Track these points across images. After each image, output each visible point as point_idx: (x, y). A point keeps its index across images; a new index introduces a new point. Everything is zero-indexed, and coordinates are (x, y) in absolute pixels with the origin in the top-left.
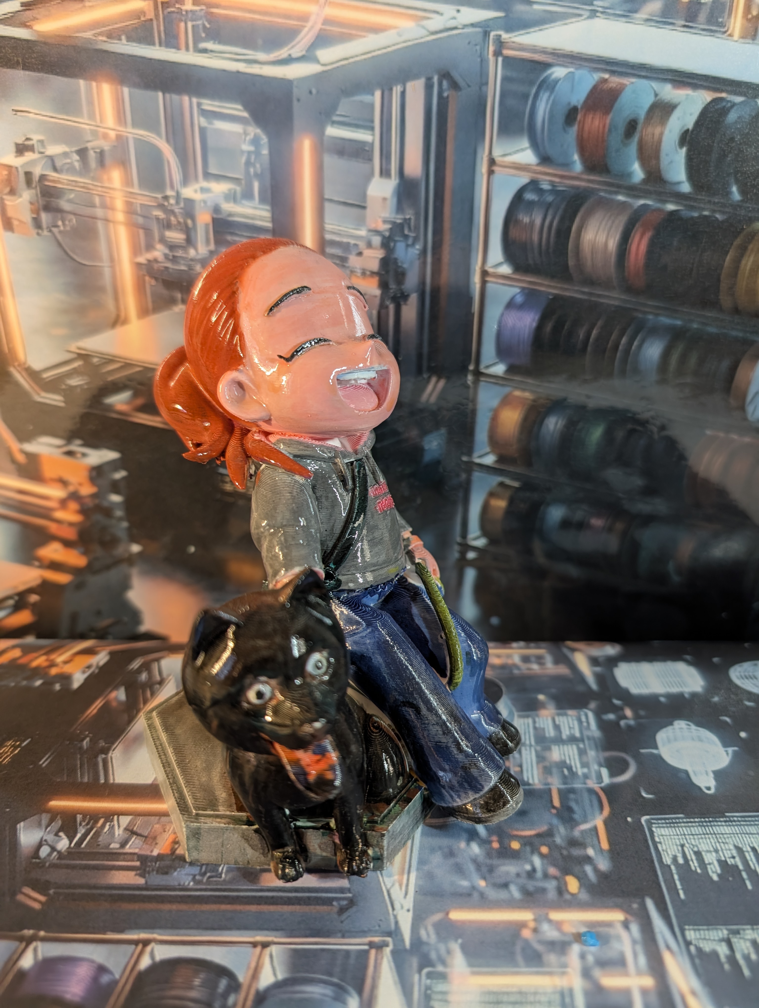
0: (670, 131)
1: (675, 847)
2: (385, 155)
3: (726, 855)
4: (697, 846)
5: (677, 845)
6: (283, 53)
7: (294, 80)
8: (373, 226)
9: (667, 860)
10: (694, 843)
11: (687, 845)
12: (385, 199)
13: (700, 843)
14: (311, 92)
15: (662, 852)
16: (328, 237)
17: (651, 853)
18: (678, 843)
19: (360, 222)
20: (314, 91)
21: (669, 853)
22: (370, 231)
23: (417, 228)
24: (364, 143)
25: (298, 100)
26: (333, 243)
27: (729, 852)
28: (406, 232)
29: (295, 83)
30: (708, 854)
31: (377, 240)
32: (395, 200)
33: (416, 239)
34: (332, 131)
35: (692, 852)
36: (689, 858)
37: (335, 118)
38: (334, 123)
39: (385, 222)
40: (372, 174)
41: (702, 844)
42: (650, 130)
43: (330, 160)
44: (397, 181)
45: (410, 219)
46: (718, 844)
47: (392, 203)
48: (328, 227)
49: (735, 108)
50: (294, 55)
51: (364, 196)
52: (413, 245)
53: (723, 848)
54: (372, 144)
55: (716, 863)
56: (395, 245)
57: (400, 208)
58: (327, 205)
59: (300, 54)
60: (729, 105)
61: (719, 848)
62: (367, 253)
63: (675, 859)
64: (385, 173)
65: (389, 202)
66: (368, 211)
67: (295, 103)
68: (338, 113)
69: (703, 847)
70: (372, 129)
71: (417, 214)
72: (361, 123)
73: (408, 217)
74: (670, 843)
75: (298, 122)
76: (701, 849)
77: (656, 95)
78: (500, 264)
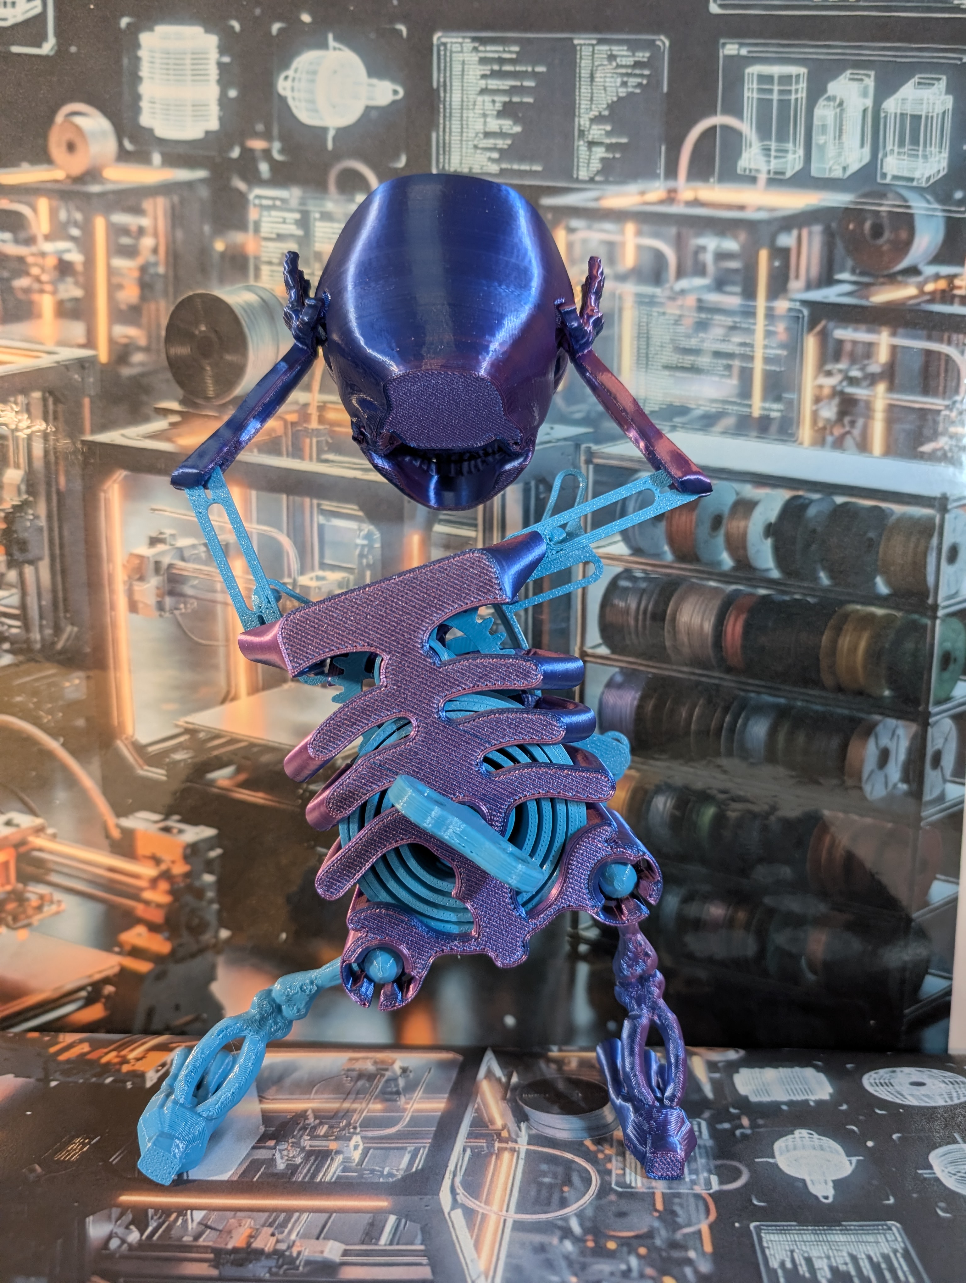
0: (755, 525)
42: (735, 523)
49: (813, 505)
54: (476, 538)
60: (807, 501)
77: (737, 494)
78: (598, 646)
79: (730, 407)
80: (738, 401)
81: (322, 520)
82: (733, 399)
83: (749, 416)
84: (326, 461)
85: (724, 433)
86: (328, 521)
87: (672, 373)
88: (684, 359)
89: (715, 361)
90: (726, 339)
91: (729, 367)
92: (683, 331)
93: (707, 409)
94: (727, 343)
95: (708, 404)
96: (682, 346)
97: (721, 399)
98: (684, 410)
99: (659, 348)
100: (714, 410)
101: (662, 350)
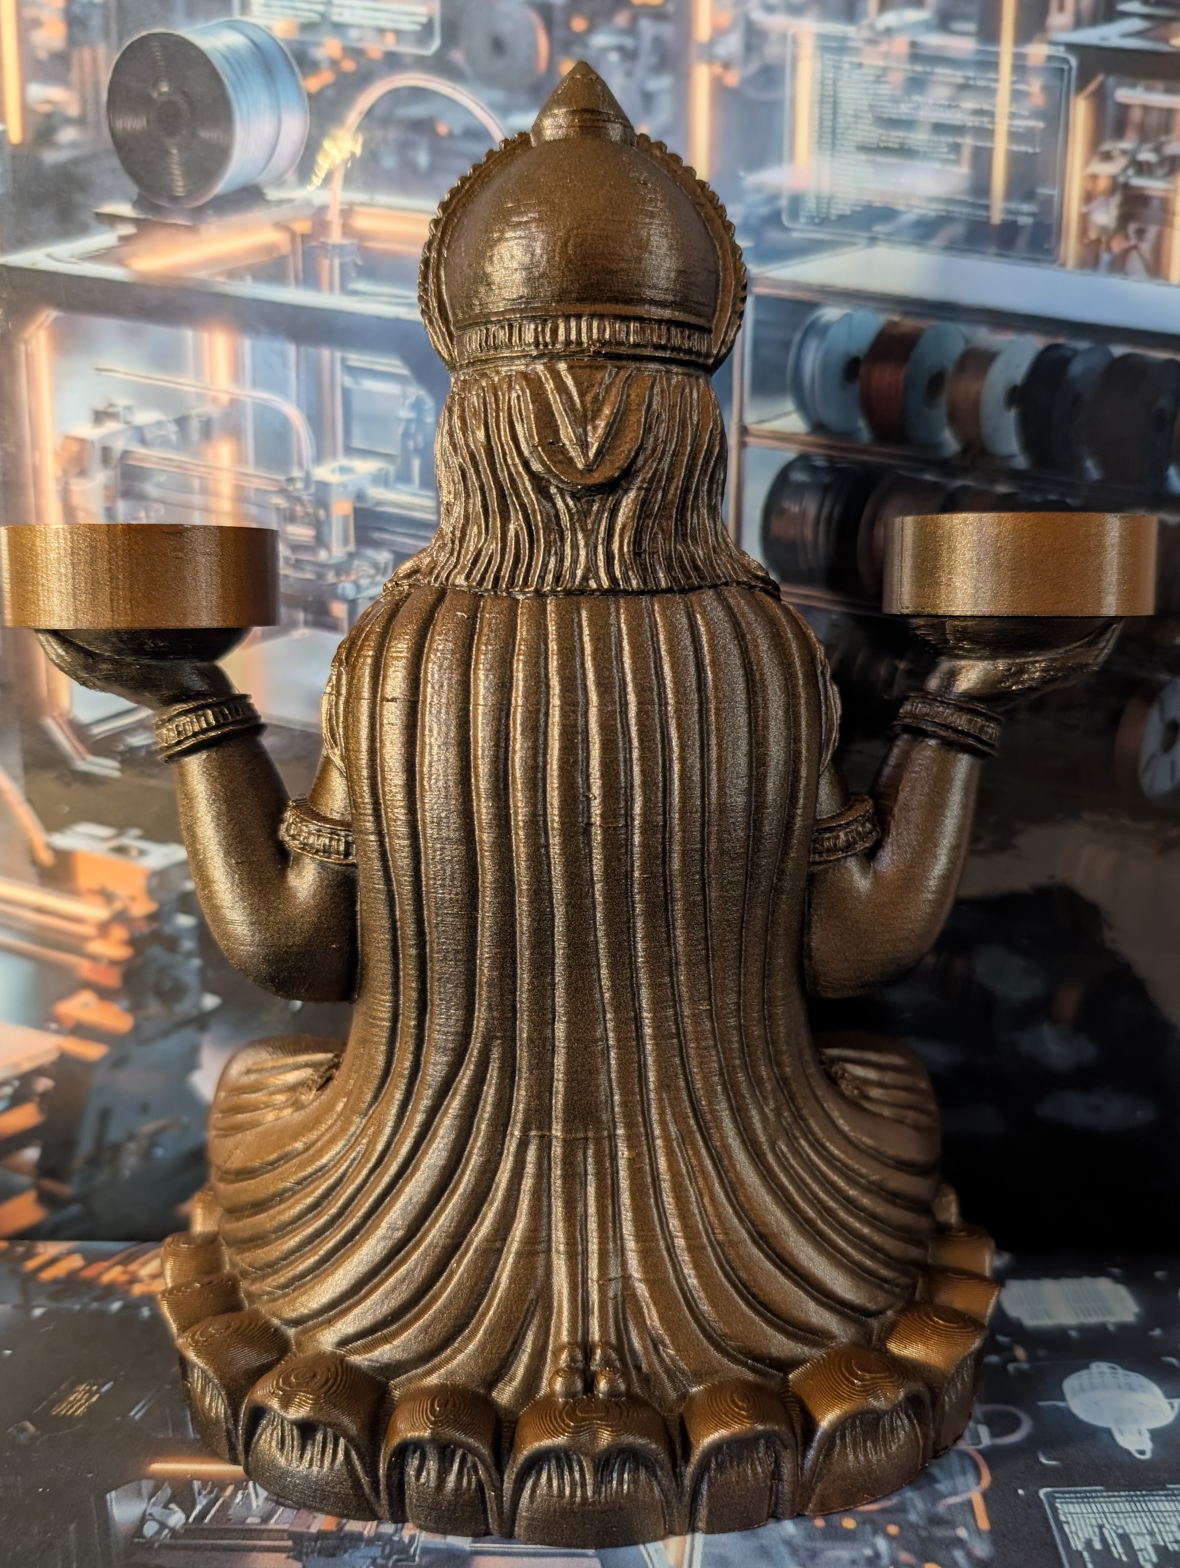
0: (991, 388)
1: (1090, 1529)
3: (1167, 1539)
4: (1122, 1527)
5: (1092, 1526)
9: (1078, 1544)
10: (1117, 1523)
11: (1107, 1526)
13: (1127, 1524)
15: (1070, 1535)
17: (1053, 1537)
18: (1094, 1523)
21: (1081, 1535)
27: (1170, 1535)
30: (1139, 1538)
35: (1114, 1535)
36: (1111, 1542)
41: (1131, 1525)
42: (962, 386)
46: (1154, 1525)
49: (1079, 357)
53: (1162, 1529)
55: (1150, 1549)
60: (1070, 353)
61: (1156, 1530)
63: (1089, 1544)
69: (1131, 1528)
74: (1082, 1522)
76: (1128, 1531)
77: (966, 340)
79: (958, 209)
80: (970, 199)
81: (348, 382)
82: (964, 197)
83: (986, 223)
84: (355, 293)
85: (947, 248)
86: (358, 383)
87: (871, 157)
88: (888, 136)
89: (936, 138)
90: (953, 104)
91: (956, 148)
92: (888, 92)
93: (924, 212)
94: (953, 110)
95: (924, 204)
96: (885, 116)
97: (944, 196)
98: (887, 214)
99: (852, 120)
100: (933, 214)
101: (856, 123)
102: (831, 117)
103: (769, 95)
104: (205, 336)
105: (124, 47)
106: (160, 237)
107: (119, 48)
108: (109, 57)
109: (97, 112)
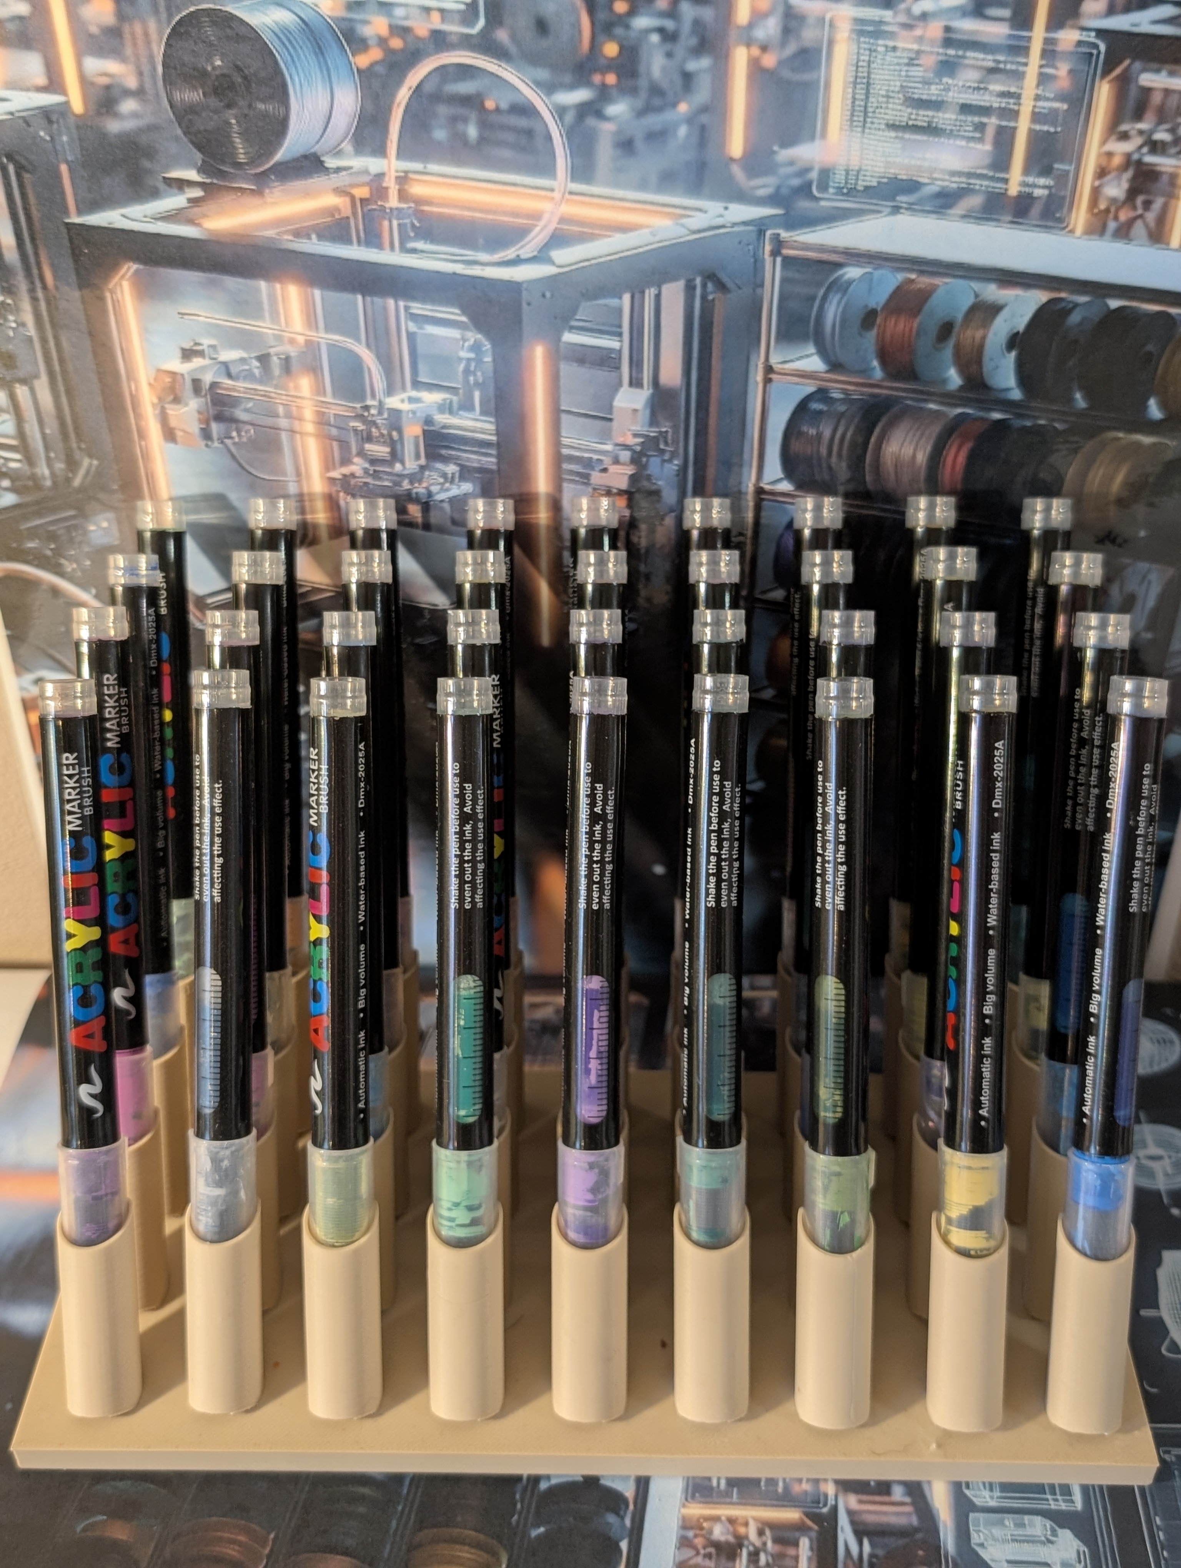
0: (995, 334)
2: (636, 363)
6: (510, 253)
7: (523, 282)
8: (621, 440)
12: (635, 411)
14: (544, 296)
16: (565, 451)
19: (605, 436)
20: (548, 294)
22: (617, 445)
23: (676, 442)
24: (611, 350)
25: (529, 304)
26: (571, 459)
28: (662, 446)
29: (525, 286)
31: (625, 456)
32: (648, 412)
33: (674, 455)
34: (569, 337)
37: (573, 323)
38: (571, 328)
39: (636, 435)
40: (620, 384)
42: (969, 333)
43: (567, 369)
44: (651, 391)
45: (666, 432)
47: (644, 415)
48: (565, 441)
49: (1078, 309)
50: (524, 256)
51: (610, 408)
52: (670, 461)
54: (620, 351)
56: (647, 461)
57: (653, 421)
58: (564, 417)
59: (530, 255)
60: (1071, 305)
62: (613, 469)
64: (636, 382)
65: (640, 414)
66: (615, 424)
67: (524, 305)
68: (577, 317)
70: (620, 335)
71: (675, 427)
72: (607, 328)
73: (664, 430)
75: (528, 327)
77: (977, 296)
78: (779, 481)
79: (978, 182)
80: (991, 174)
81: (413, 328)
82: (985, 172)
83: (1004, 194)
84: (414, 251)
85: (966, 216)
86: (421, 328)
87: (900, 134)
88: (917, 115)
89: (963, 117)
90: (982, 86)
91: (981, 127)
92: (921, 74)
93: (946, 184)
94: (982, 92)
95: (947, 177)
96: (916, 96)
97: (966, 170)
98: (912, 186)
99: (884, 100)
100: (955, 186)
101: (887, 102)
102: (863, 97)
103: (807, 77)
104: (278, 286)
105: (174, 23)
106: (228, 199)
107: (169, 22)
108: (160, 33)
109: (155, 83)
